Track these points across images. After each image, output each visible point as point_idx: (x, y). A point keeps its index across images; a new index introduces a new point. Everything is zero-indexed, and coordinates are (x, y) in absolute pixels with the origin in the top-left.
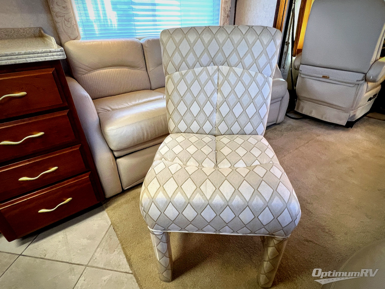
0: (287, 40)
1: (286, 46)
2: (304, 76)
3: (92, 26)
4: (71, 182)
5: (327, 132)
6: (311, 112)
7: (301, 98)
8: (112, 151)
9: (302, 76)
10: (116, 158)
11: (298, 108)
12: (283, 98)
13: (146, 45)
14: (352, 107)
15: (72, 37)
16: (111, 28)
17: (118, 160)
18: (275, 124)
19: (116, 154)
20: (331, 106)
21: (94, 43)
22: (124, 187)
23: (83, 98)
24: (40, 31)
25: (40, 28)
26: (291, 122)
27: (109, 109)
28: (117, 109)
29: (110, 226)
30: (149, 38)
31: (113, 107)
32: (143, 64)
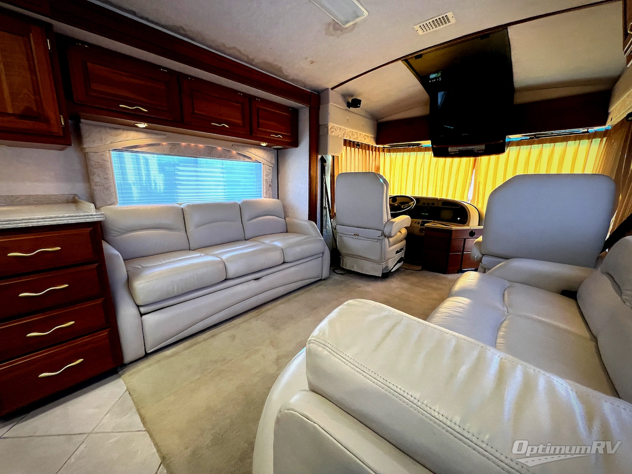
0: (324, 206)
1: (324, 211)
2: (341, 235)
3: (130, 189)
4: (87, 339)
5: (367, 283)
6: (353, 267)
7: (343, 255)
8: (138, 306)
9: (339, 234)
10: (142, 315)
11: (343, 265)
12: (323, 253)
13: (186, 209)
14: (381, 259)
15: (109, 203)
16: (155, 191)
17: (144, 317)
18: (321, 280)
19: (143, 310)
20: (367, 259)
21: (132, 208)
22: (147, 350)
23: (112, 256)
24: (74, 197)
25: (74, 195)
26: (337, 277)
27: (140, 267)
28: (147, 267)
29: (126, 391)
30: (189, 203)
31: (144, 266)
32: (182, 227)
